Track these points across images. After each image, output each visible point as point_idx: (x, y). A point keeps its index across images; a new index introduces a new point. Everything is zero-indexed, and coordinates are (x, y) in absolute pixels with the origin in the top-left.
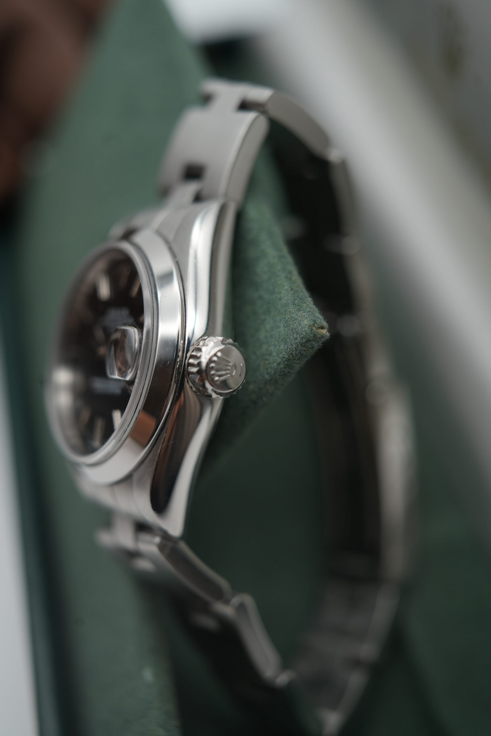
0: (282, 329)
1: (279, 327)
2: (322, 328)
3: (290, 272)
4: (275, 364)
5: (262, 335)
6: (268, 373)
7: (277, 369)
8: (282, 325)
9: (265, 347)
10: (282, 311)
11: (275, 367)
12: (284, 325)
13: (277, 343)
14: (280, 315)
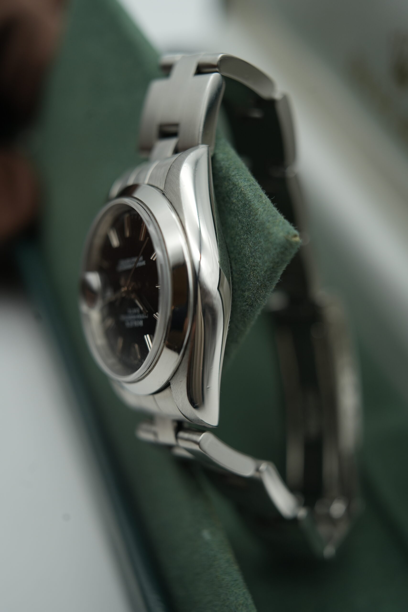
0: (263, 243)
1: (260, 242)
2: (295, 236)
3: (261, 196)
4: (263, 272)
5: (247, 251)
6: (258, 281)
7: (265, 276)
8: (262, 240)
9: (251, 260)
10: (260, 229)
11: (263, 275)
12: (264, 240)
13: (260, 255)
14: (259, 233)
